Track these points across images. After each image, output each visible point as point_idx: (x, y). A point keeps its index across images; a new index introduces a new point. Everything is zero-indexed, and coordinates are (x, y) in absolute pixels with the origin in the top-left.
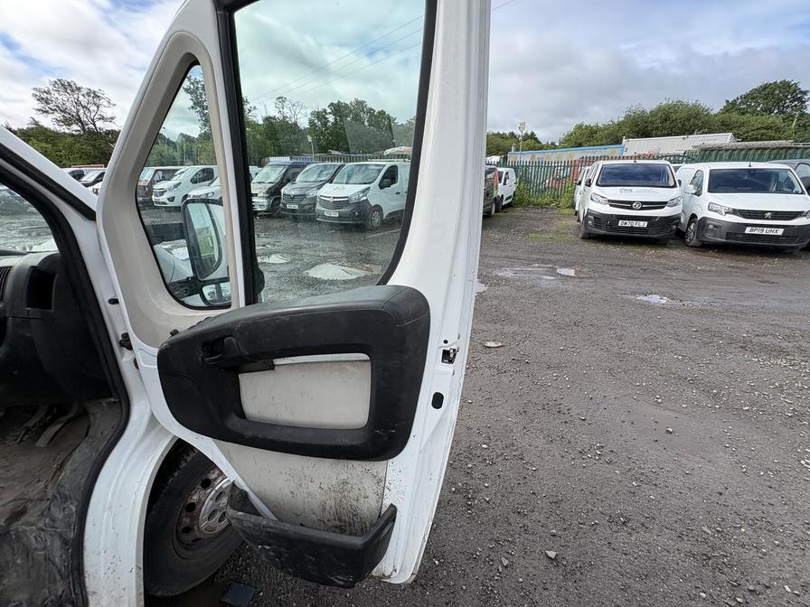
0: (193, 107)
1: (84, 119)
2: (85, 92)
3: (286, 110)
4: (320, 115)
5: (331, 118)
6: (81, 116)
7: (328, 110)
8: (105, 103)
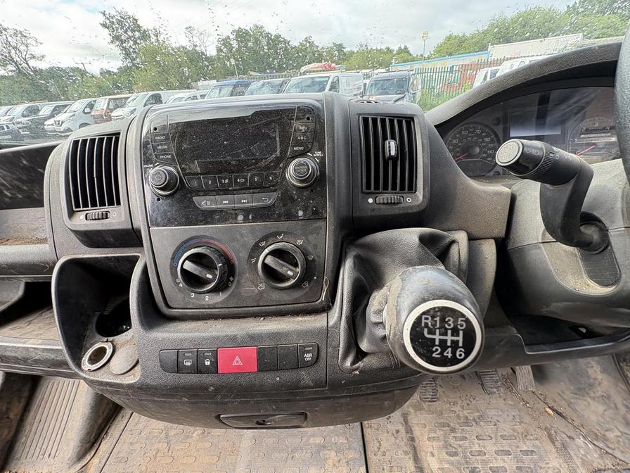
0: (112, 42)
1: (16, 59)
2: (12, 32)
3: (195, 39)
4: (226, 42)
5: (235, 44)
6: (13, 56)
7: (232, 37)
8: (34, 43)
